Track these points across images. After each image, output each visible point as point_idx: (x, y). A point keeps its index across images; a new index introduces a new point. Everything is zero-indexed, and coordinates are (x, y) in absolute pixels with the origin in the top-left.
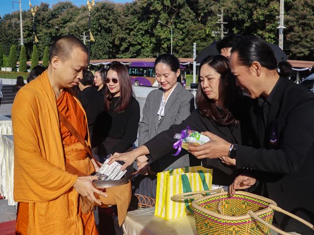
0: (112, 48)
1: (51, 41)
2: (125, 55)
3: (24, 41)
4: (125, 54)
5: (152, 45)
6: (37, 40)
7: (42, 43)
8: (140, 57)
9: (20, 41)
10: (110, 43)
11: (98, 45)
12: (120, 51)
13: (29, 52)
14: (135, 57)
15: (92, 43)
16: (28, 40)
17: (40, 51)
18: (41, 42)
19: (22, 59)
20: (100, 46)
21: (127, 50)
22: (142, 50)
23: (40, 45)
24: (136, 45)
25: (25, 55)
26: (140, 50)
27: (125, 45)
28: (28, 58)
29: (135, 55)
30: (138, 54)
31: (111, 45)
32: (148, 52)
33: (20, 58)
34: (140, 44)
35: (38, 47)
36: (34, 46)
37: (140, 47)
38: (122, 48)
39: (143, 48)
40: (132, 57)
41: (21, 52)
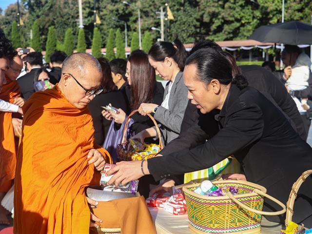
0: (200, 28)
1: (118, 21)
2: (218, 37)
3: (84, 22)
4: (218, 35)
5: (255, 20)
6: (98, 21)
7: (107, 25)
8: (238, 38)
9: (79, 22)
10: (198, 20)
11: (180, 25)
12: (210, 31)
13: (90, 37)
14: (231, 39)
15: (171, 22)
16: (89, 21)
17: (105, 34)
18: (105, 23)
19: (80, 47)
20: (183, 26)
21: (219, 29)
22: (242, 28)
23: (105, 27)
24: (232, 22)
25: (85, 41)
26: (238, 28)
27: (217, 23)
28: (89, 46)
29: (231, 35)
30: (235, 34)
31: (198, 24)
32: (249, 31)
33: (78, 45)
34: (238, 20)
35: (100, 29)
36: (96, 29)
37: (238, 24)
38: (214, 27)
39: (243, 25)
40: (226, 40)
41: (79, 37)
